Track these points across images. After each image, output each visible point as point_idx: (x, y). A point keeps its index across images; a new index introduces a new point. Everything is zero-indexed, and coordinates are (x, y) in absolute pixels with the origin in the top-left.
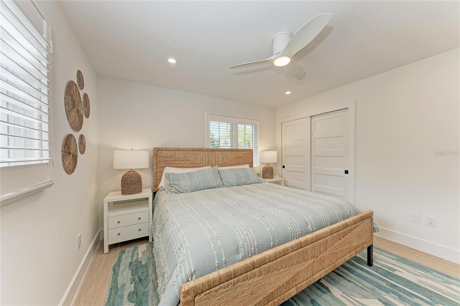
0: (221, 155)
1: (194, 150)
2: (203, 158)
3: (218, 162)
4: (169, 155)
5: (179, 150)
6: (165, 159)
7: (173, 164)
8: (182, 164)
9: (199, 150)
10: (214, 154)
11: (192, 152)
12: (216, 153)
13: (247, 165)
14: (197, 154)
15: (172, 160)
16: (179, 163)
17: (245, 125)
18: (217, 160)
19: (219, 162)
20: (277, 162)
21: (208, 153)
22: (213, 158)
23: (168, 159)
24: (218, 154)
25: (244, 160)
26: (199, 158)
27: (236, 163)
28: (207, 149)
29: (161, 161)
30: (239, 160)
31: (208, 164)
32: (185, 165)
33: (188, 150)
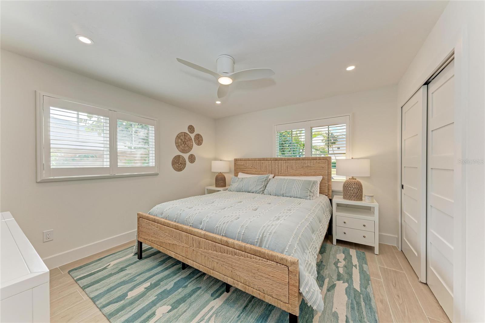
0: (285, 164)
1: (259, 160)
2: (266, 167)
3: (281, 172)
4: (242, 164)
5: (249, 160)
6: (240, 167)
7: (245, 170)
8: (250, 171)
9: (264, 159)
10: (277, 163)
11: (258, 161)
12: (279, 162)
13: (320, 176)
14: (261, 163)
15: (244, 168)
16: (248, 170)
17: (328, 127)
18: (280, 169)
19: (283, 171)
20: (369, 176)
21: (272, 162)
22: (276, 166)
23: (242, 167)
24: (281, 163)
25: (314, 170)
26: (264, 167)
27: (302, 173)
28: (271, 159)
29: (238, 169)
30: (308, 170)
31: (271, 172)
32: (253, 172)
33: (255, 160)
